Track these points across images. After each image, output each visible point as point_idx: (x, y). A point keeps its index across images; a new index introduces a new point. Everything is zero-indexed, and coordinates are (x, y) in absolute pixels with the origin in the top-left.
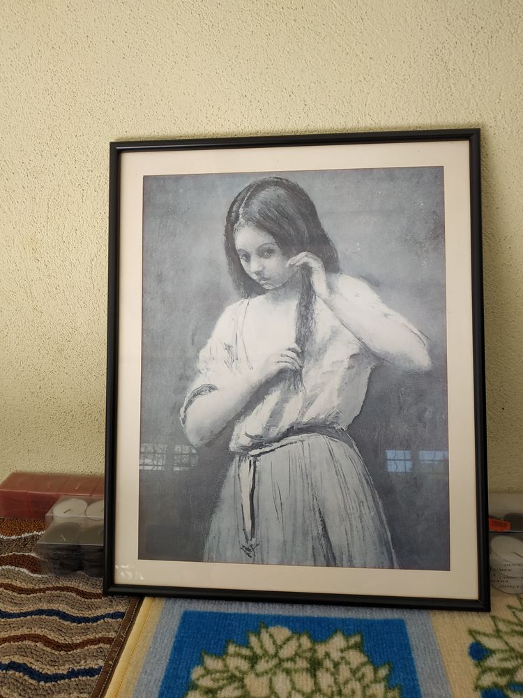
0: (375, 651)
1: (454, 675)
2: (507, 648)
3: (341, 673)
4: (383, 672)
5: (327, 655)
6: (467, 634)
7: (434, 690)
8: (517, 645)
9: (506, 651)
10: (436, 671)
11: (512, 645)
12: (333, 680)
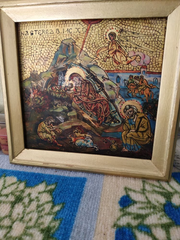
0: (59, 195)
1: (102, 215)
2: (146, 201)
3: (30, 206)
4: (57, 208)
5: (29, 195)
6: (123, 189)
7: (84, 224)
8: (153, 200)
9: (145, 203)
10: (92, 211)
11: (150, 199)
12: (22, 211)
